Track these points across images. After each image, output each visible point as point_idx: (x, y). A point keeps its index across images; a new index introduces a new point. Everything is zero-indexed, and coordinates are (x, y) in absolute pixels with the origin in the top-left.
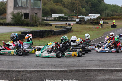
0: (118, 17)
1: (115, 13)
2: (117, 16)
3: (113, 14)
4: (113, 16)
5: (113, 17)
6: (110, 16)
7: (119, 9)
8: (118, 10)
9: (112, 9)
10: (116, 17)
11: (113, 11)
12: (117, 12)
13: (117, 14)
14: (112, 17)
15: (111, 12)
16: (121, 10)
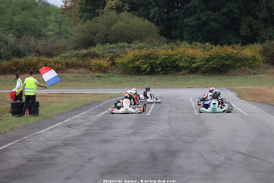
0: (44, 59)
1: (33, 41)
2: (39, 53)
3: (21, 46)
4: (19, 54)
5: (22, 61)
6: (8, 59)
7: (52, 18)
8: (46, 25)
9: (17, 19)
10: (36, 59)
11: (20, 32)
12: (39, 36)
13: (41, 44)
14: (17, 60)
15: (11, 38)
16: (60, 24)
